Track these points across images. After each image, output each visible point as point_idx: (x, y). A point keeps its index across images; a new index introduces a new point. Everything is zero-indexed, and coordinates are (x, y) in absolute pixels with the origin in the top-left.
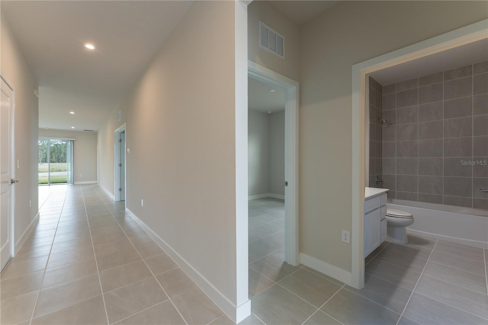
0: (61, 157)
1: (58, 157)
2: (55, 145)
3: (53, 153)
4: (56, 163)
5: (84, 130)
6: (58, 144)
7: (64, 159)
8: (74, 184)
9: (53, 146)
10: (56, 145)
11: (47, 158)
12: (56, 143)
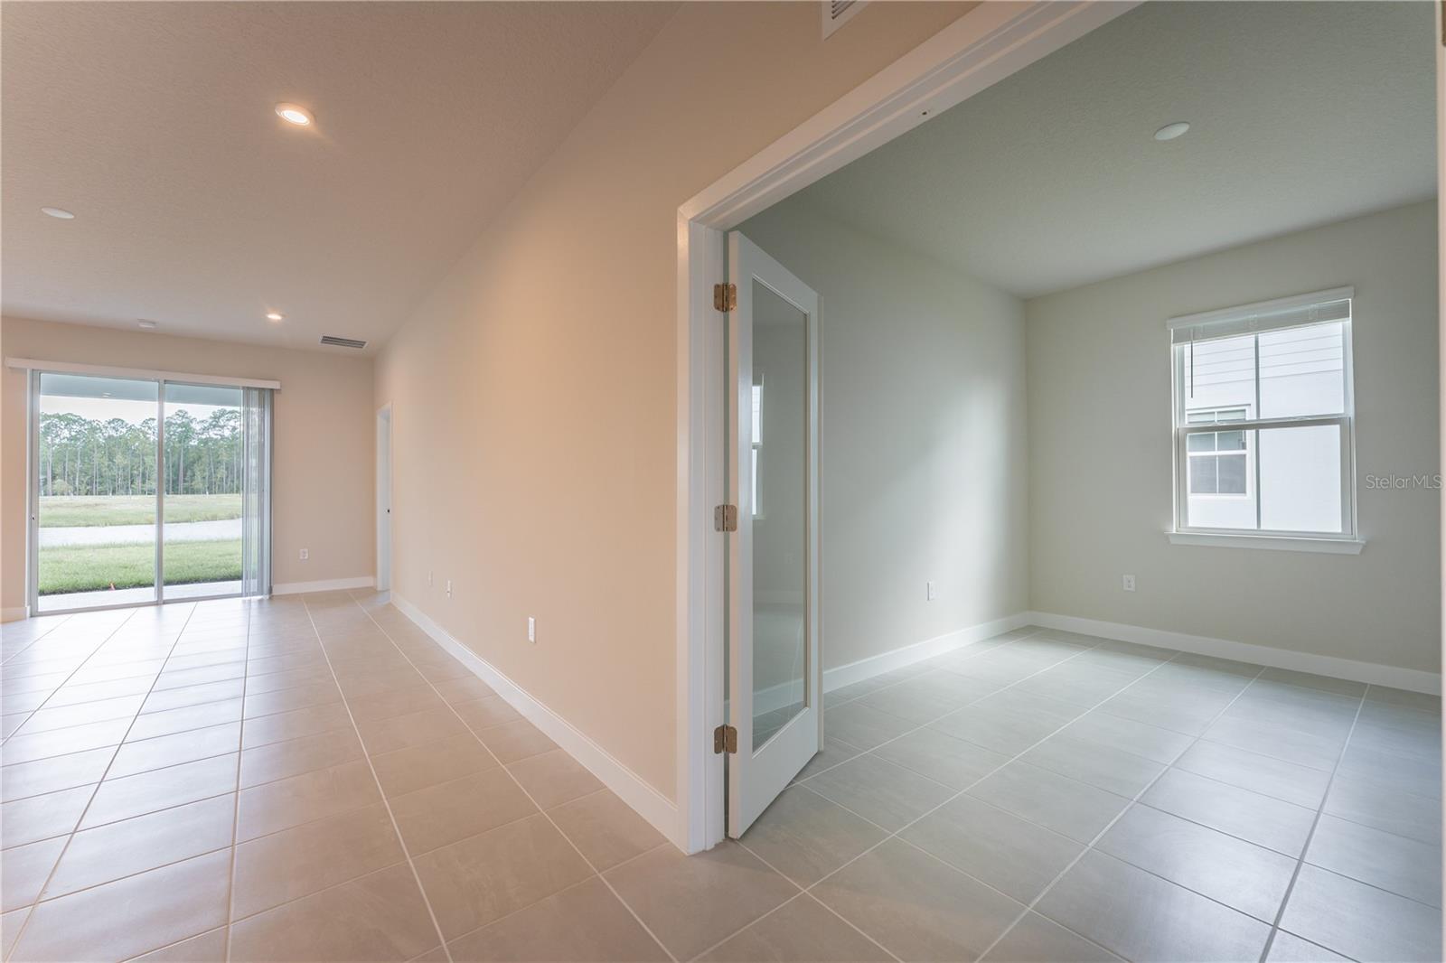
0: (219, 476)
1: (210, 476)
2: (201, 441)
3: (195, 465)
4: (205, 493)
5: (327, 340)
6: (211, 439)
7: (226, 483)
8: (274, 593)
9: (196, 443)
10: (206, 442)
11: (178, 479)
12: (204, 437)
